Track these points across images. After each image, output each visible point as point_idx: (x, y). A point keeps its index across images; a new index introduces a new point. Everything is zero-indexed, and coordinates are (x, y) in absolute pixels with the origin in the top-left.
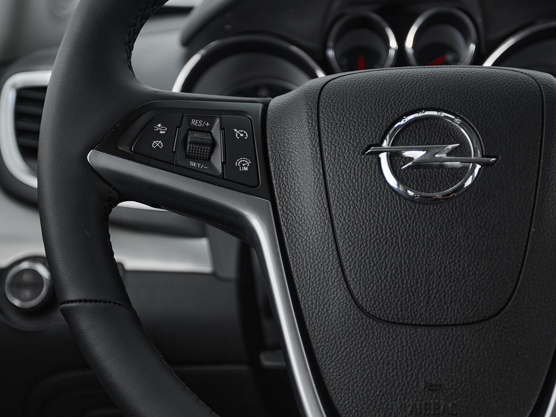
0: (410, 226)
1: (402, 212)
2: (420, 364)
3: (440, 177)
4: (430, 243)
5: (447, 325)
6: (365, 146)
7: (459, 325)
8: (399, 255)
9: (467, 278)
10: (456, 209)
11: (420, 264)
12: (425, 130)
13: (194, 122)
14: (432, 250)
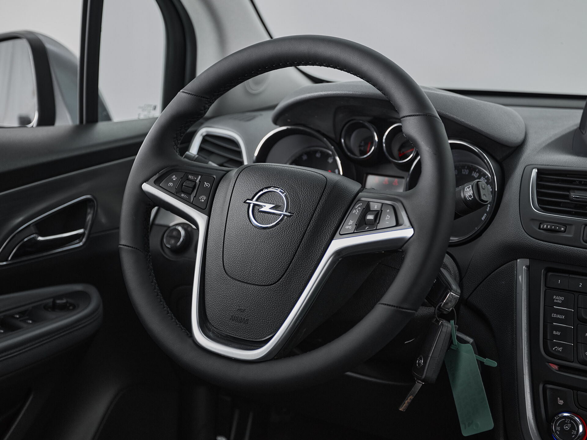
0: (251, 238)
1: (250, 231)
2: (240, 299)
3: (270, 218)
4: (257, 247)
5: (253, 284)
6: (246, 199)
7: (258, 285)
8: (244, 250)
9: (266, 265)
10: (270, 234)
11: (250, 255)
12: (271, 196)
13: (190, 177)
14: (256, 250)
